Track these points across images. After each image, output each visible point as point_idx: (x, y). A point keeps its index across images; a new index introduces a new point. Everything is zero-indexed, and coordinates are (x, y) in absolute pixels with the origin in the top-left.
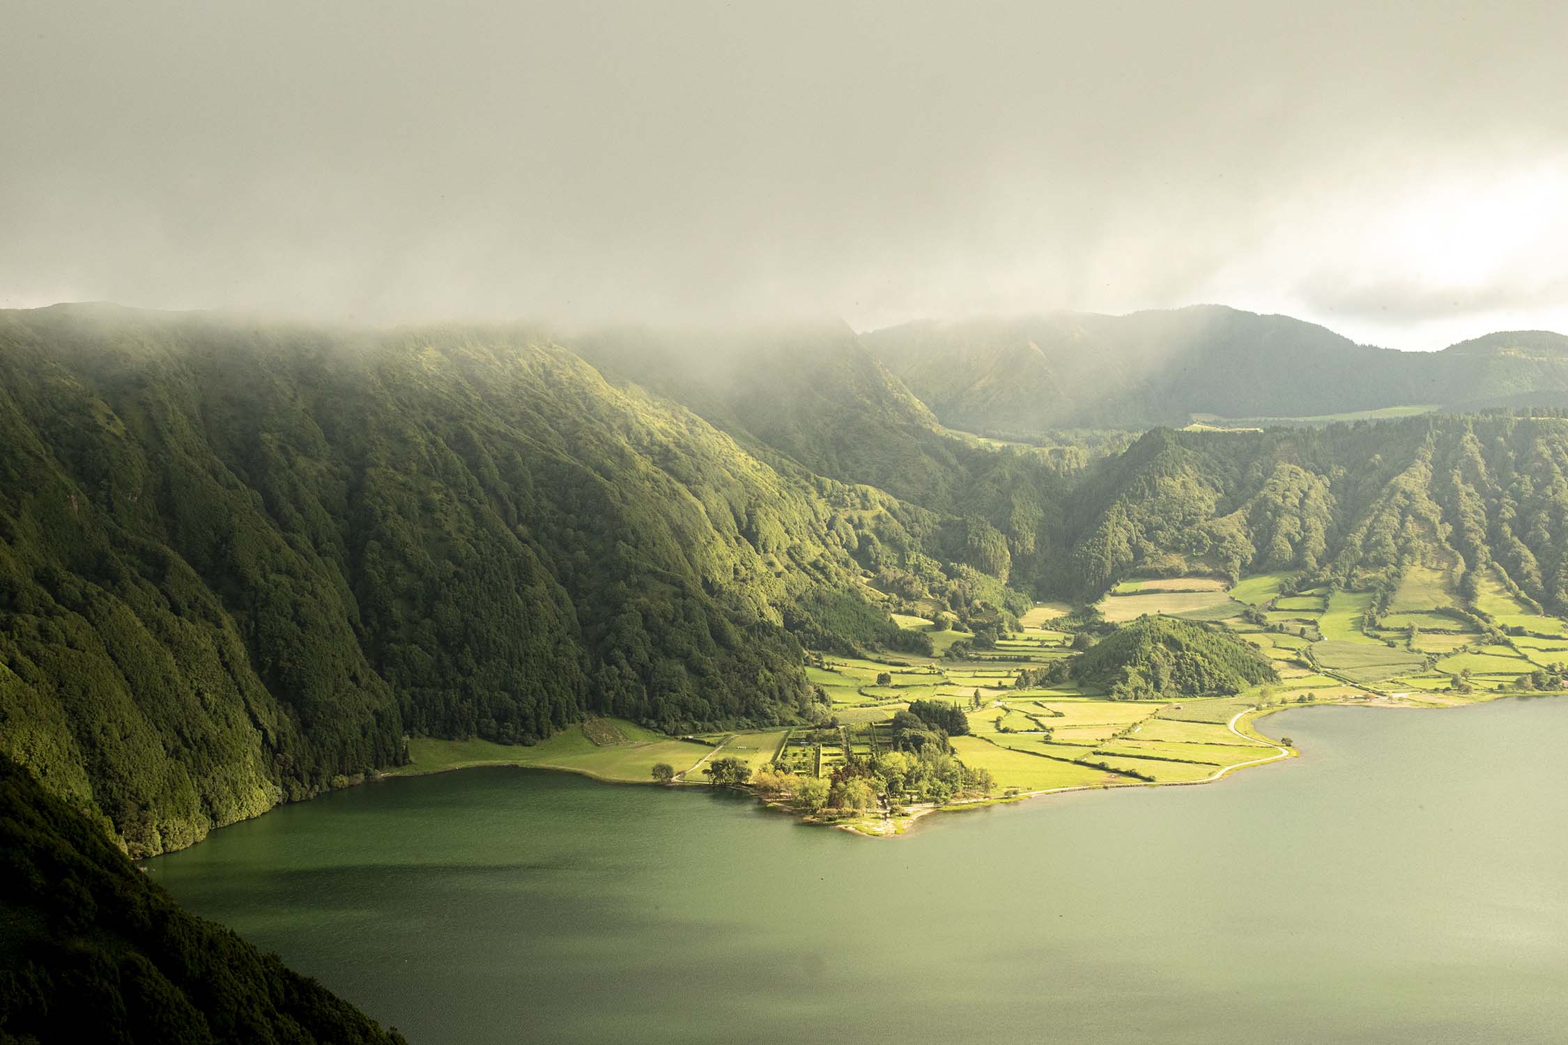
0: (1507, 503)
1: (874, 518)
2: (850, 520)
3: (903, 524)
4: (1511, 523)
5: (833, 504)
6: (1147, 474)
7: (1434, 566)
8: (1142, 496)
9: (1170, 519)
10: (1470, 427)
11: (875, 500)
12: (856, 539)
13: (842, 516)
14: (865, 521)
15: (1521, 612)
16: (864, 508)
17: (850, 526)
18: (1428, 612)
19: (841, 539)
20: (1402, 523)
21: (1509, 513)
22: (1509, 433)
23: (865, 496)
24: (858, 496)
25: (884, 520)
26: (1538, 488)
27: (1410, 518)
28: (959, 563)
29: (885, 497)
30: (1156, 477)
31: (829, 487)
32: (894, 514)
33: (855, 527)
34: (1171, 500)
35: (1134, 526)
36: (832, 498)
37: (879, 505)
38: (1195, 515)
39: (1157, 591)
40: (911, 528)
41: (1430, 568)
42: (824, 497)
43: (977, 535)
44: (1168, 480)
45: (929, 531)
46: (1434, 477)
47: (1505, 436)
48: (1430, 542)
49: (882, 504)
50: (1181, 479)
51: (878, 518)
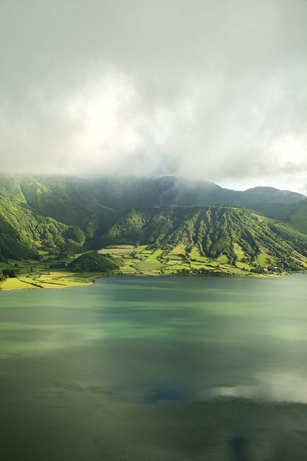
0: (212, 229)
1: (49, 226)
2: (42, 227)
3: (58, 228)
4: (210, 234)
5: (39, 222)
6: (125, 217)
7: (186, 244)
8: (122, 224)
9: (128, 230)
10: (210, 209)
11: (50, 221)
12: (43, 231)
13: (40, 226)
14: (46, 227)
15: (200, 256)
16: (47, 223)
17: (42, 228)
18: (177, 255)
19: (38, 231)
20: (183, 233)
21: (211, 231)
22: (219, 211)
23: (48, 220)
24: (46, 220)
25: (52, 227)
26: (220, 225)
27: (185, 231)
28: (70, 239)
29: (54, 220)
30: (127, 218)
31: (38, 217)
32: (55, 225)
33: (43, 228)
34: (129, 225)
35: (119, 231)
36: (39, 220)
37: (52, 223)
38: (135, 229)
39: (116, 248)
40: (59, 229)
41: (185, 244)
42: (37, 220)
43: (76, 232)
44: (129, 219)
45: (65, 230)
46: (197, 221)
47: (218, 212)
48: (188, 238)
49: (53, 223)
50: (134, 219)
51: (50, 226)
